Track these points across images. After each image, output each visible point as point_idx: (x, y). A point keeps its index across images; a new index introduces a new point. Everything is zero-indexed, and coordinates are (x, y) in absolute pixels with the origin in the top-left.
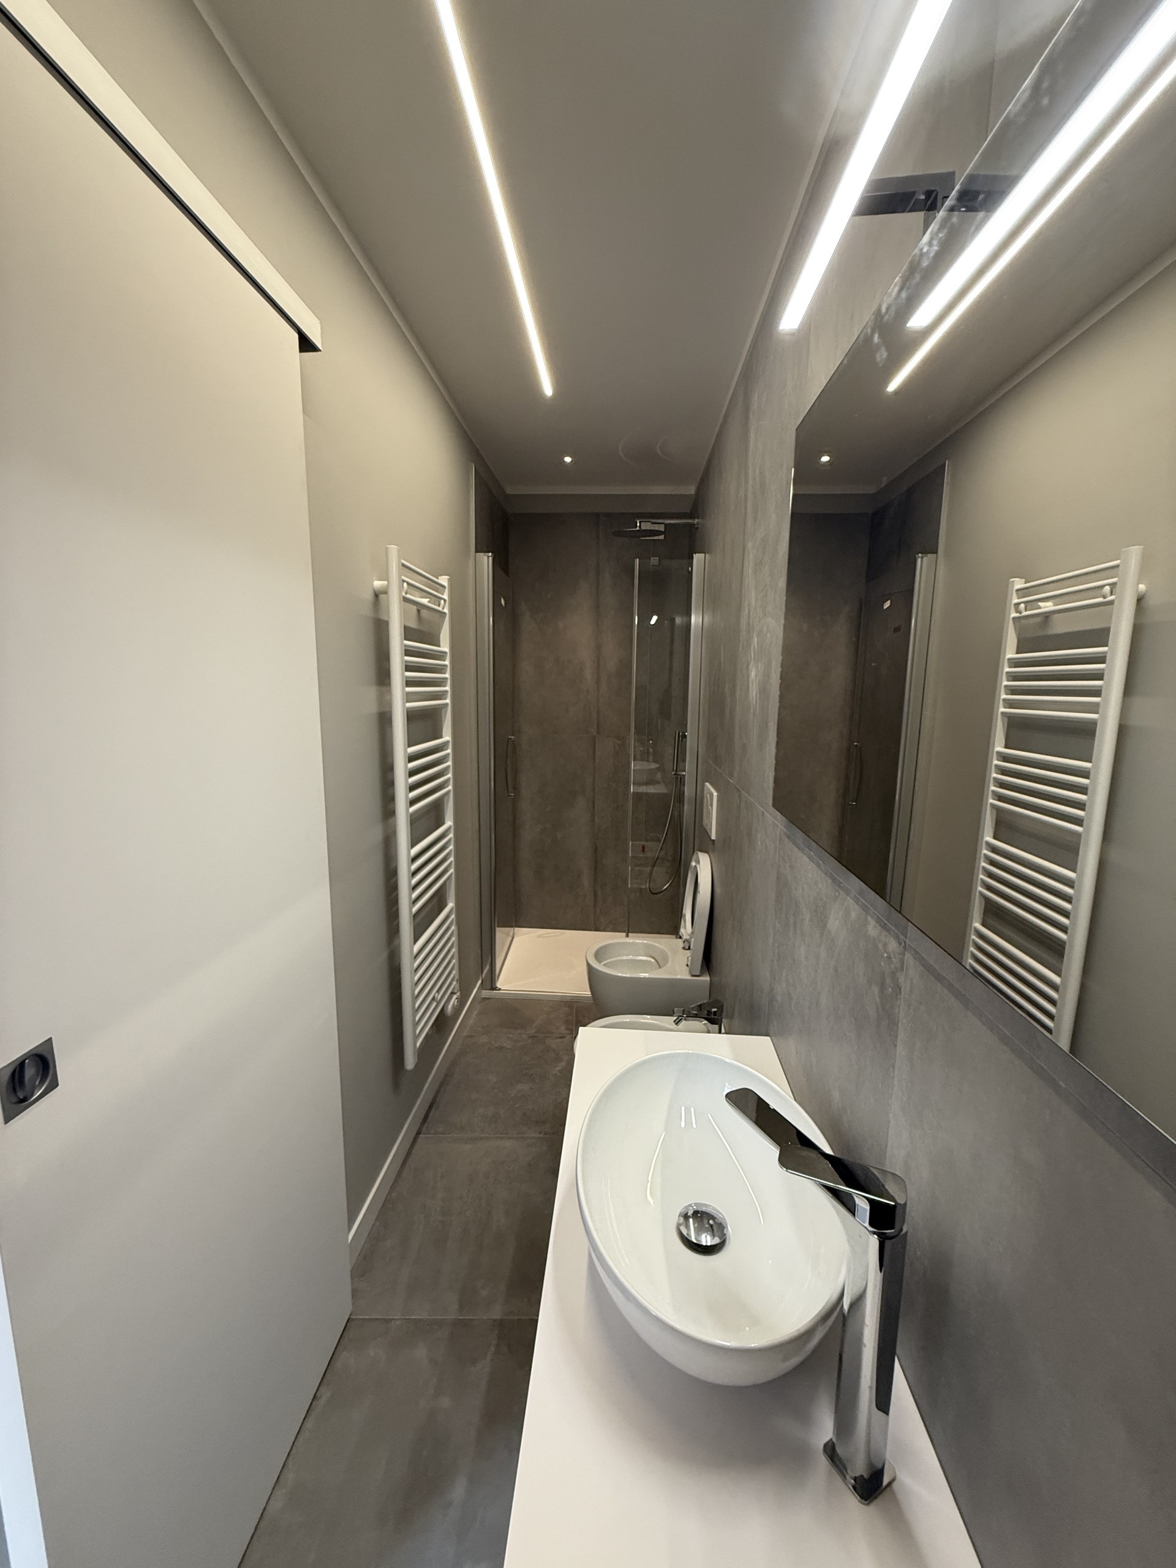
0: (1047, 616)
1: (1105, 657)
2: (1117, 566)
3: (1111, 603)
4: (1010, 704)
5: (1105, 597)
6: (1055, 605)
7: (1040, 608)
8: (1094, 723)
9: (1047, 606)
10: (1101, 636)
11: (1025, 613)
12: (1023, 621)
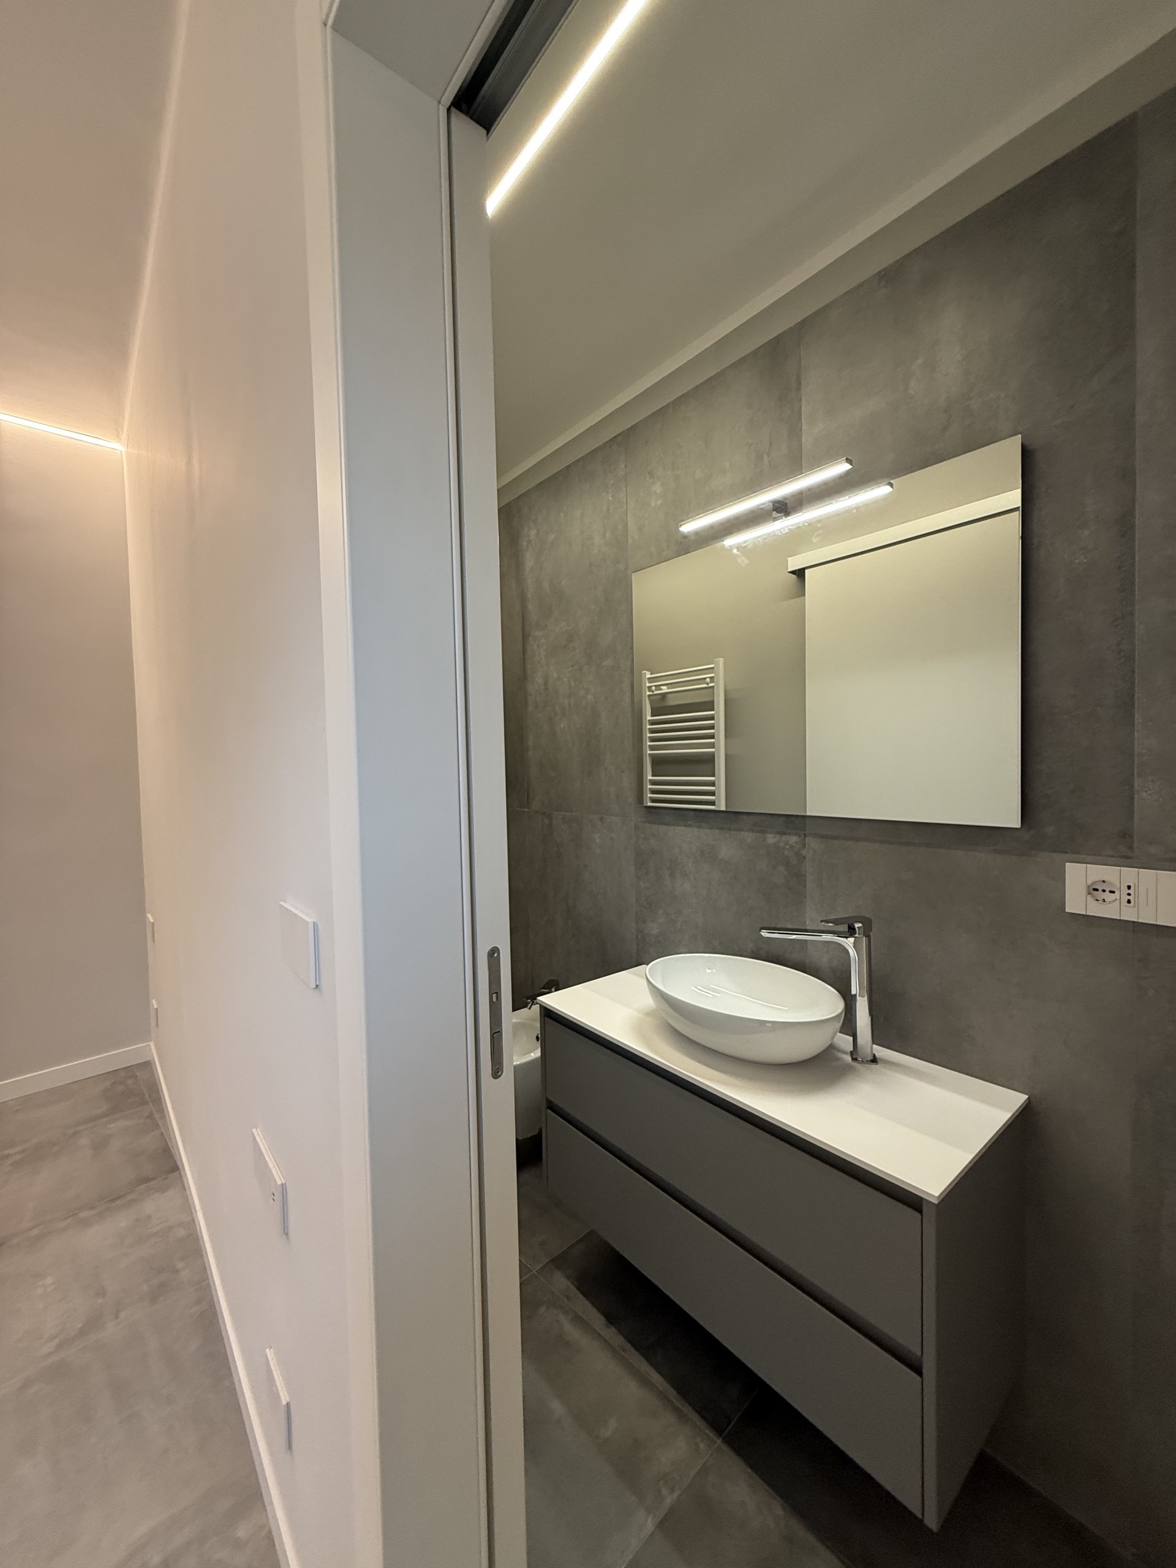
0: (664, 695)
1: (714, 717)
2: (713, 668)
3: (713, 687)
4: (652, 748)
5: (708, 684)
6: (668, 689)
7: (661, 689)
8: (712, 755)
9: (665, 689)
10: (710, 705)
11: (656, 692)
12: (652, 698)
